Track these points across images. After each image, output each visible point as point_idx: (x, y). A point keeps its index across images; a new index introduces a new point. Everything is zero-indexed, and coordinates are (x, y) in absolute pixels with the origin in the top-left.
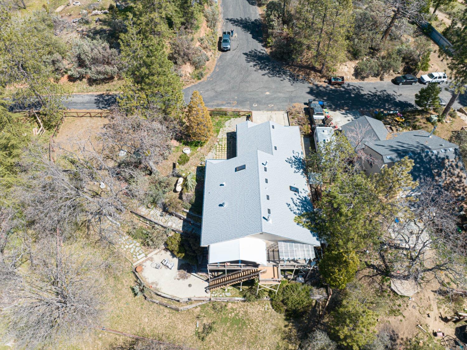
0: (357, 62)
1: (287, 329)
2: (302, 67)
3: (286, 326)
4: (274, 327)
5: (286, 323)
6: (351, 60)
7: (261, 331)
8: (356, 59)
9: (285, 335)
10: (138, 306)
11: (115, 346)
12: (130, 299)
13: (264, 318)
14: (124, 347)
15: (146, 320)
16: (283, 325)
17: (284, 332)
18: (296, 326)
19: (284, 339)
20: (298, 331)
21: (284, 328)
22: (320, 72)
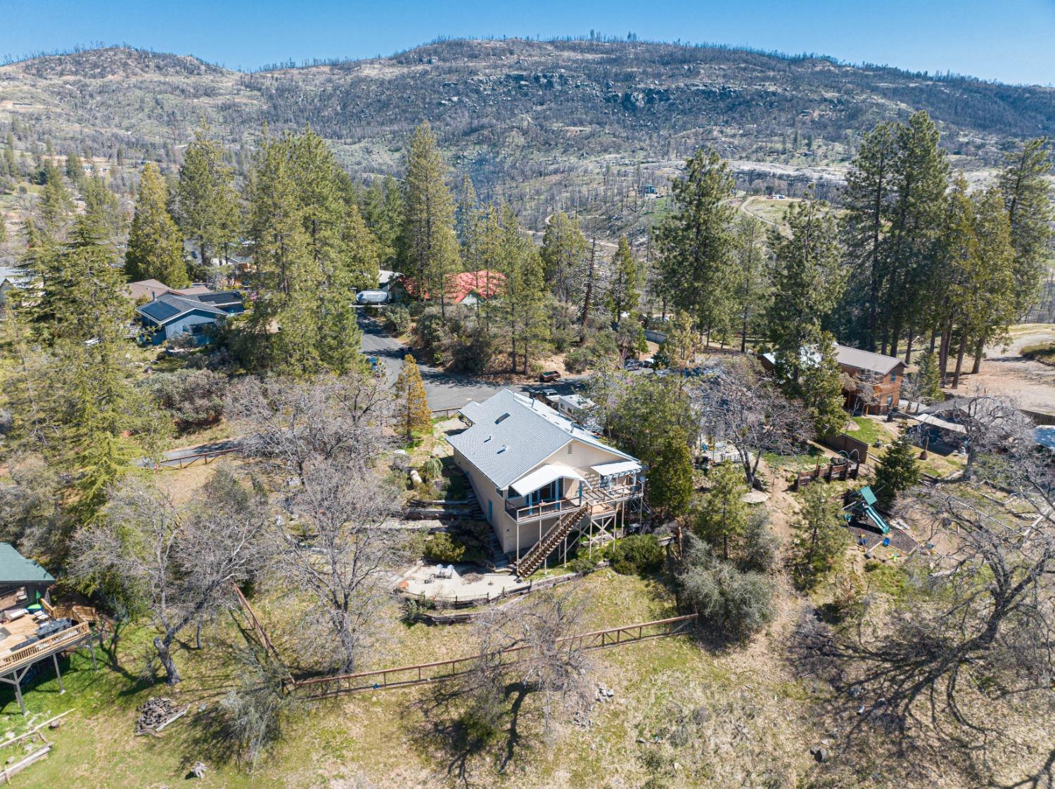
0: (564, 355)
1: (650, 588)
2: (496, 374)
3: (647, 586)
4: (633, 593)
5: (646, 582)
6: (556, 354)
7: (619, 603)
8: (562, 352)
9: (651, 596)
10: (420, 639)
11: (407, 704)
12: (402, 634)
13: (614, 589)
14: (424, 698)
15: (444, 650)
16: (643, 587)
17: (649, 592)
18: (660, 581)
19: (653, 600)
20: (665, 585)
21: (646, 589)
22: (524, 373)
